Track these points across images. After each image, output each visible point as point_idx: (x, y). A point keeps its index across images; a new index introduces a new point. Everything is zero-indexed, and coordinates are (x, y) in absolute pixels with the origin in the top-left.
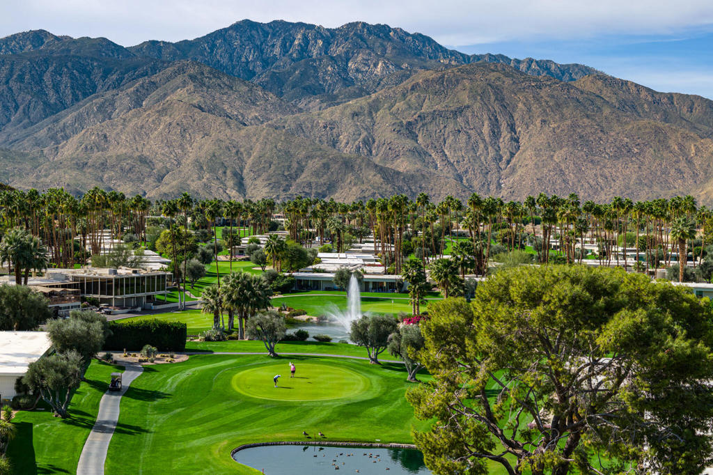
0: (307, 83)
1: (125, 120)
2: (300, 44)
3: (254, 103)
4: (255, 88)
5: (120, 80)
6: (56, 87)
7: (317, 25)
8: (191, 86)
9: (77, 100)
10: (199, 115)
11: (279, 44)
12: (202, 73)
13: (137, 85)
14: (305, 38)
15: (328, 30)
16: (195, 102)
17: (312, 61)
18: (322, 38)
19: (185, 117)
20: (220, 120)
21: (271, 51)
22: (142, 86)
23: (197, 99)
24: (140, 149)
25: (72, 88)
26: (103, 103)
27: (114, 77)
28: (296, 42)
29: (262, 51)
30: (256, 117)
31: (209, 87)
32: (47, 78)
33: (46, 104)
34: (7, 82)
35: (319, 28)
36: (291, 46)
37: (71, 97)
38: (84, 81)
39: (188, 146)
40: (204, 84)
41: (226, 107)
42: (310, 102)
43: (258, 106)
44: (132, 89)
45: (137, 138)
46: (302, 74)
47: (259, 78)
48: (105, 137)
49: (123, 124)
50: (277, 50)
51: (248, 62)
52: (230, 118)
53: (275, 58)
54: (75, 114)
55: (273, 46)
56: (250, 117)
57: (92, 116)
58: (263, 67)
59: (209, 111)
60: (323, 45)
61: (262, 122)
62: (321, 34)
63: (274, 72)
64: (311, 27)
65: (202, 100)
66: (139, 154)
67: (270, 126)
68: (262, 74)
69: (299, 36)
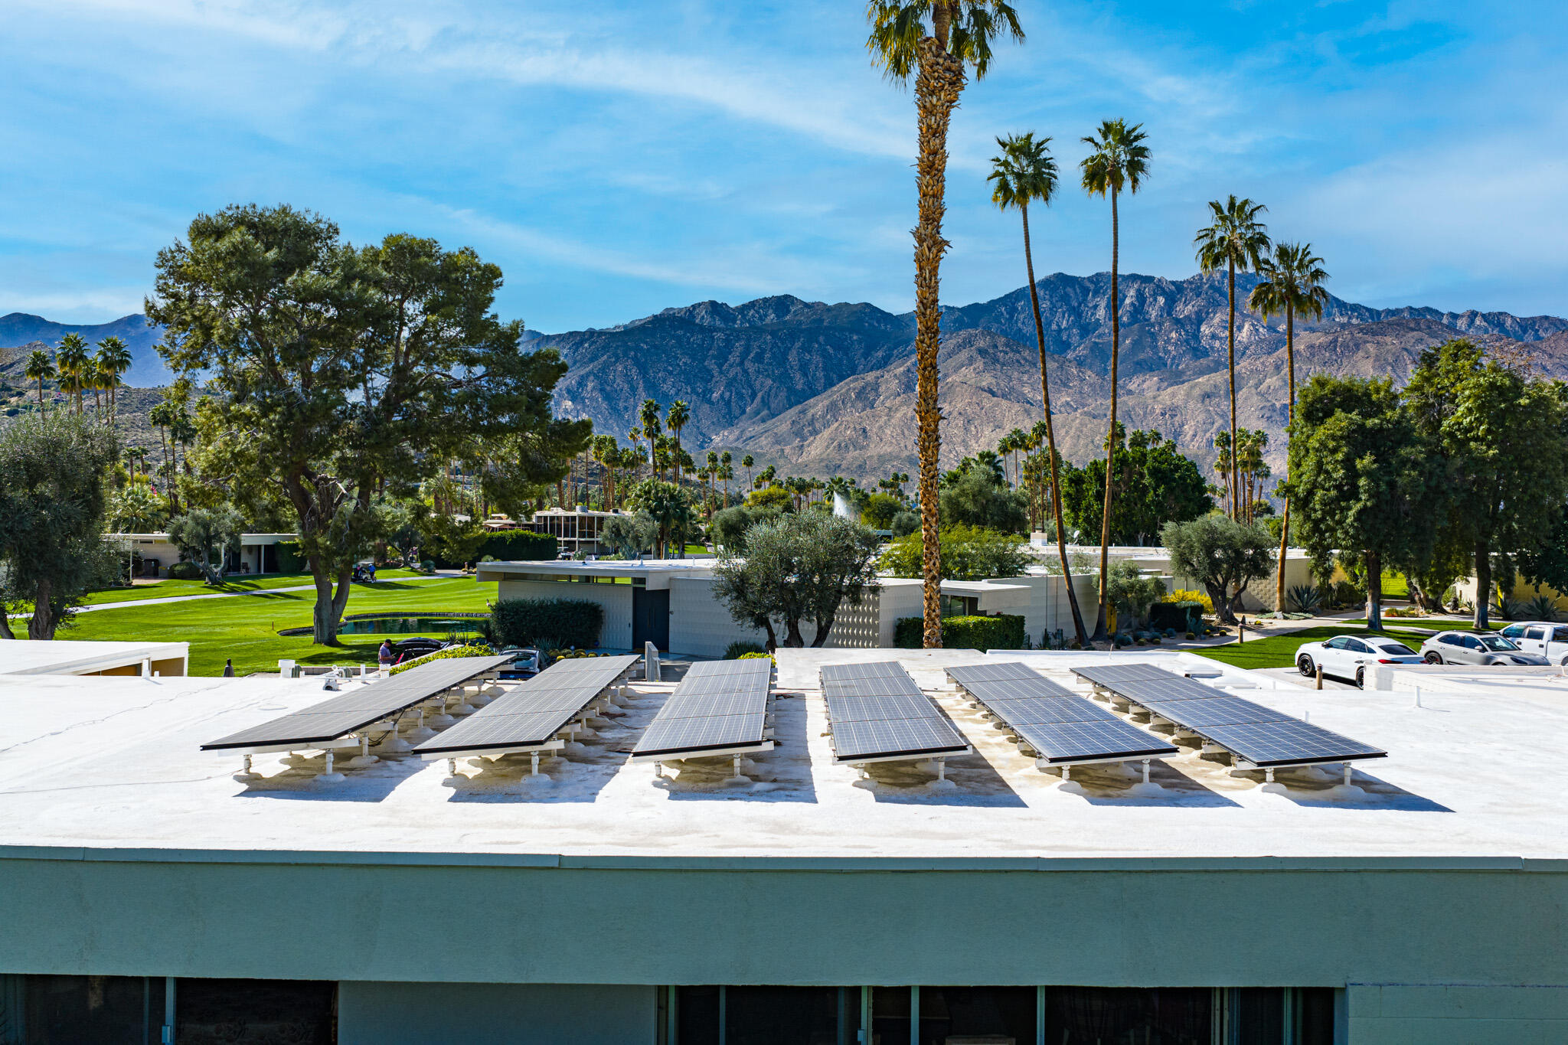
0: (1142, 356)
1: (890, 409)
2: (1132, 304)
3: (1065, 385)
4: (1067, 364)
5: (887, 357)
6: (804, 368)
7: (1157, 276)
8: (980, 364)
9: (832, 385)
10: (988, 401)
11: (1103, 304)
12: (996, 346)
13: (909, 363)
14: (1140, 295)
15: (1173, 283)
16: (984, 384)
17: (1148, 325)
18: (1164, 293)
19: (969, 404)
20: (1017, 407)
21: (1092, 314)
23: (987, 380)
24: (910, 447)
25: (824, 369)
26: (864, 388)
27: (880, 354)
28: (1128, 301)
29: (1079, 315)
30: (1068, 403)
31: (1004, 365)
32: (793, 357)
33: (791, 390)
34: (742, 363)
35: (1159, 280)
37: (822, 381)
38: (841, 360)
39: (973, 441)
40: (998, 361)
41: (1026, 390)
42: (1144, 381)
43: (1070, 388)
44: (902, 369)
45: (906, 432)
46: (1135, 343)
47: (1075, 350)
48: (864, 431)
49: (887, 415)
50: (1101, 313)
51: (1060, 331)
52: (1032, 405)
53: (1097, 324)
54: (826, 402)
55: (1096, 307)
56: (1059, 403)
57: (849, 405)
58: (1082, 337)
59: (1004, 396)
60: (1165, 303)
61: (1076, 410)
62: (1163, 289)
63: (1095, 343)
64: (1149, 279)
65: (994, 381)
66: (908, 453)
67: (1086, 414)
68: (1079, 346)
69: (1132, 292)
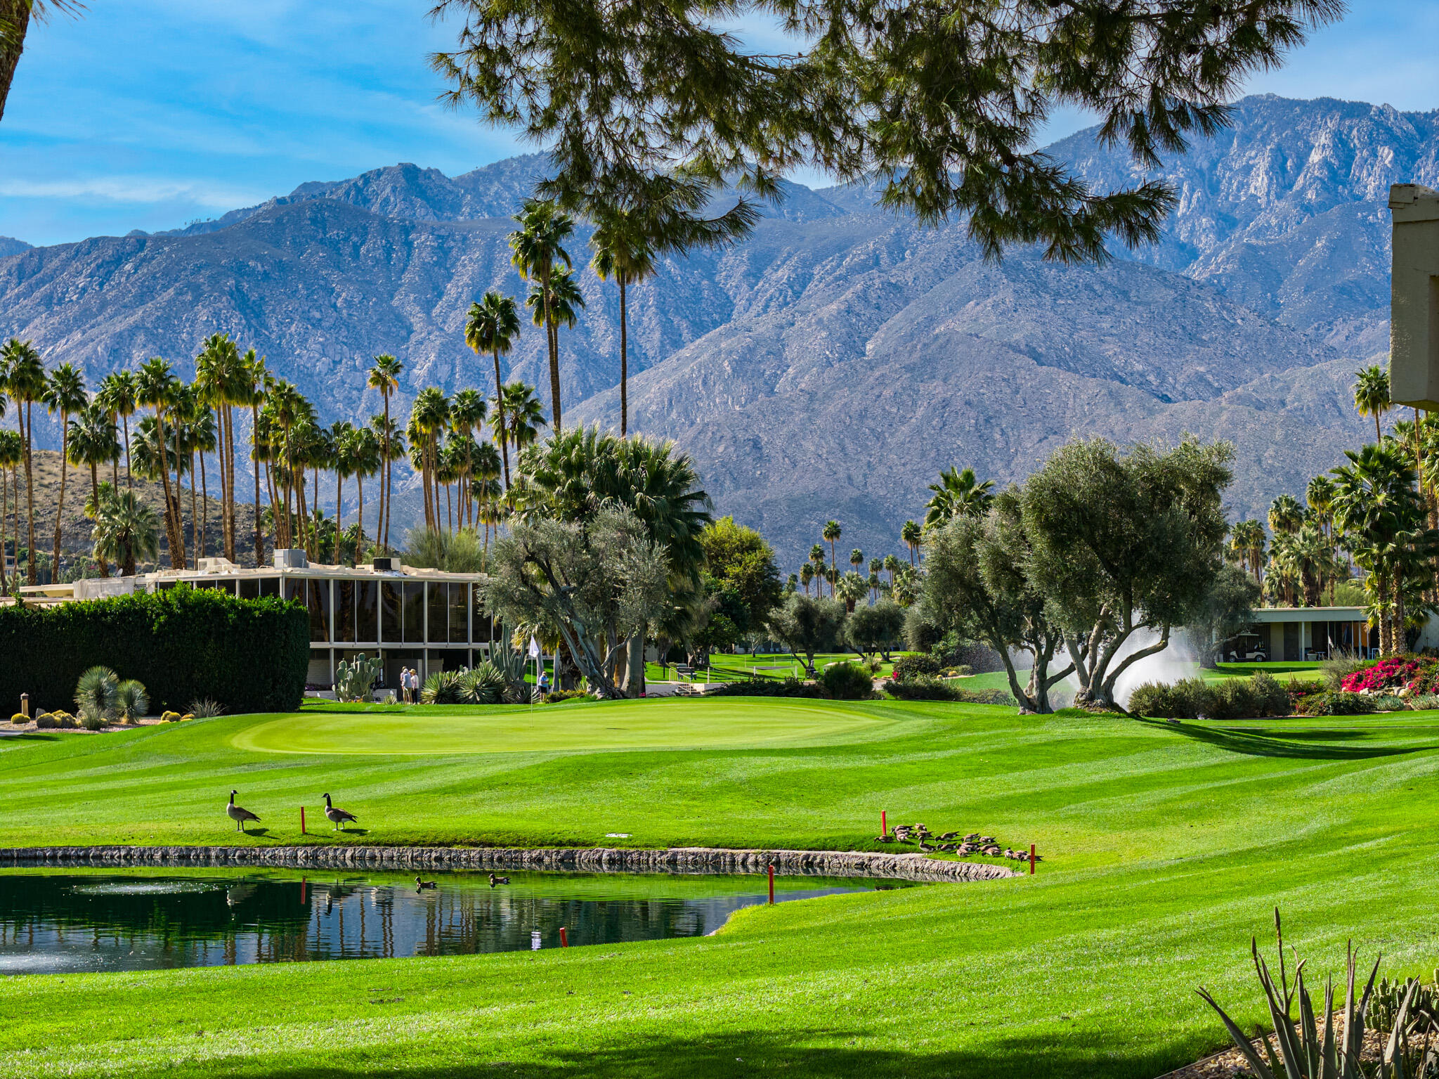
0: (1351, 275)
1: (812, 396)
2: (1325, 163)
3: (1193, 338)
4: (1194, 291)
5: (801, 282)
7: (1377, 102)
8: (1006, 294)
9: (678, 344)
10: (1030, 375)
11: (1263, 164)
13: (849, 294)
14: (1341, 142)
15: (1410, 117)
16: (1016, 336)
17: (1358, 209)
18: (1392, 139)
19: (990, 380)
20: (1093, 386)
21: (1242, 185)
22: (863, 297)
23: (1024, 329)
24: (859, 479)
25: (662, 310)
26: (751, 350)
27: (783, 273)
28: (1315, 157)
29: (1214, 188)
30: (1201, 378)
31: (1058, 294)
35: (1381, 112)
36: (1299, 167)
37: (657, 336)
38: (697, 290)
39: (1000, 465)
40: (1045, 286)
41: (1110, 349)
42: (1359, 329)
43: (1203, 343)
44: (834, 306)
45: (850, 447)
46: (1334, 248)
47: (1206, 263)
48: (756, 445)
49: (806, 409)
50: (1260, 182)
52: (1123, 381)
53: (1253, 207)
54: (669, 383)
55: (1247, 169)
56: (1181, 379)
57: (719, 387)
58: (1221, 234)
59: (1060, 363)
60: (1394, 161)
61: (1218, 392)
62: (1389, 130)
63: (1249, 246)
64: (1357, 110)
65: (1038, 331)
66: (856, 493)
67: (1240, 399)
68: (1216, 253)
69: (1323, 139)
